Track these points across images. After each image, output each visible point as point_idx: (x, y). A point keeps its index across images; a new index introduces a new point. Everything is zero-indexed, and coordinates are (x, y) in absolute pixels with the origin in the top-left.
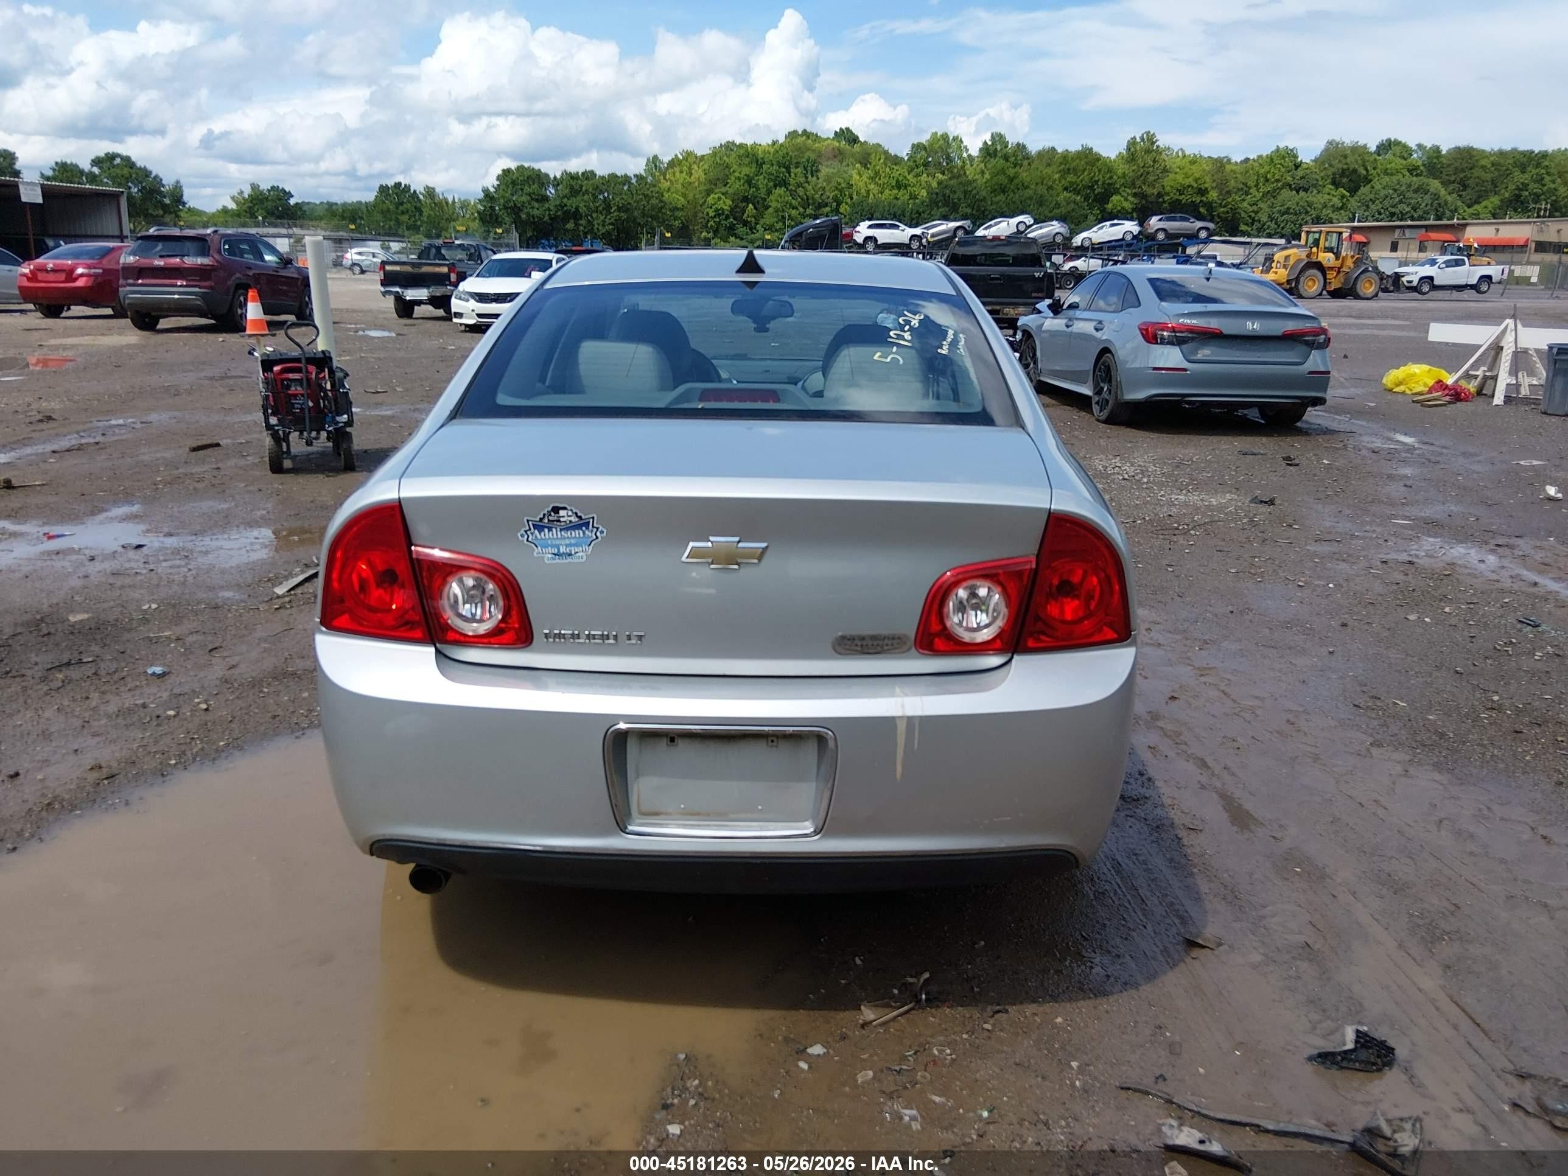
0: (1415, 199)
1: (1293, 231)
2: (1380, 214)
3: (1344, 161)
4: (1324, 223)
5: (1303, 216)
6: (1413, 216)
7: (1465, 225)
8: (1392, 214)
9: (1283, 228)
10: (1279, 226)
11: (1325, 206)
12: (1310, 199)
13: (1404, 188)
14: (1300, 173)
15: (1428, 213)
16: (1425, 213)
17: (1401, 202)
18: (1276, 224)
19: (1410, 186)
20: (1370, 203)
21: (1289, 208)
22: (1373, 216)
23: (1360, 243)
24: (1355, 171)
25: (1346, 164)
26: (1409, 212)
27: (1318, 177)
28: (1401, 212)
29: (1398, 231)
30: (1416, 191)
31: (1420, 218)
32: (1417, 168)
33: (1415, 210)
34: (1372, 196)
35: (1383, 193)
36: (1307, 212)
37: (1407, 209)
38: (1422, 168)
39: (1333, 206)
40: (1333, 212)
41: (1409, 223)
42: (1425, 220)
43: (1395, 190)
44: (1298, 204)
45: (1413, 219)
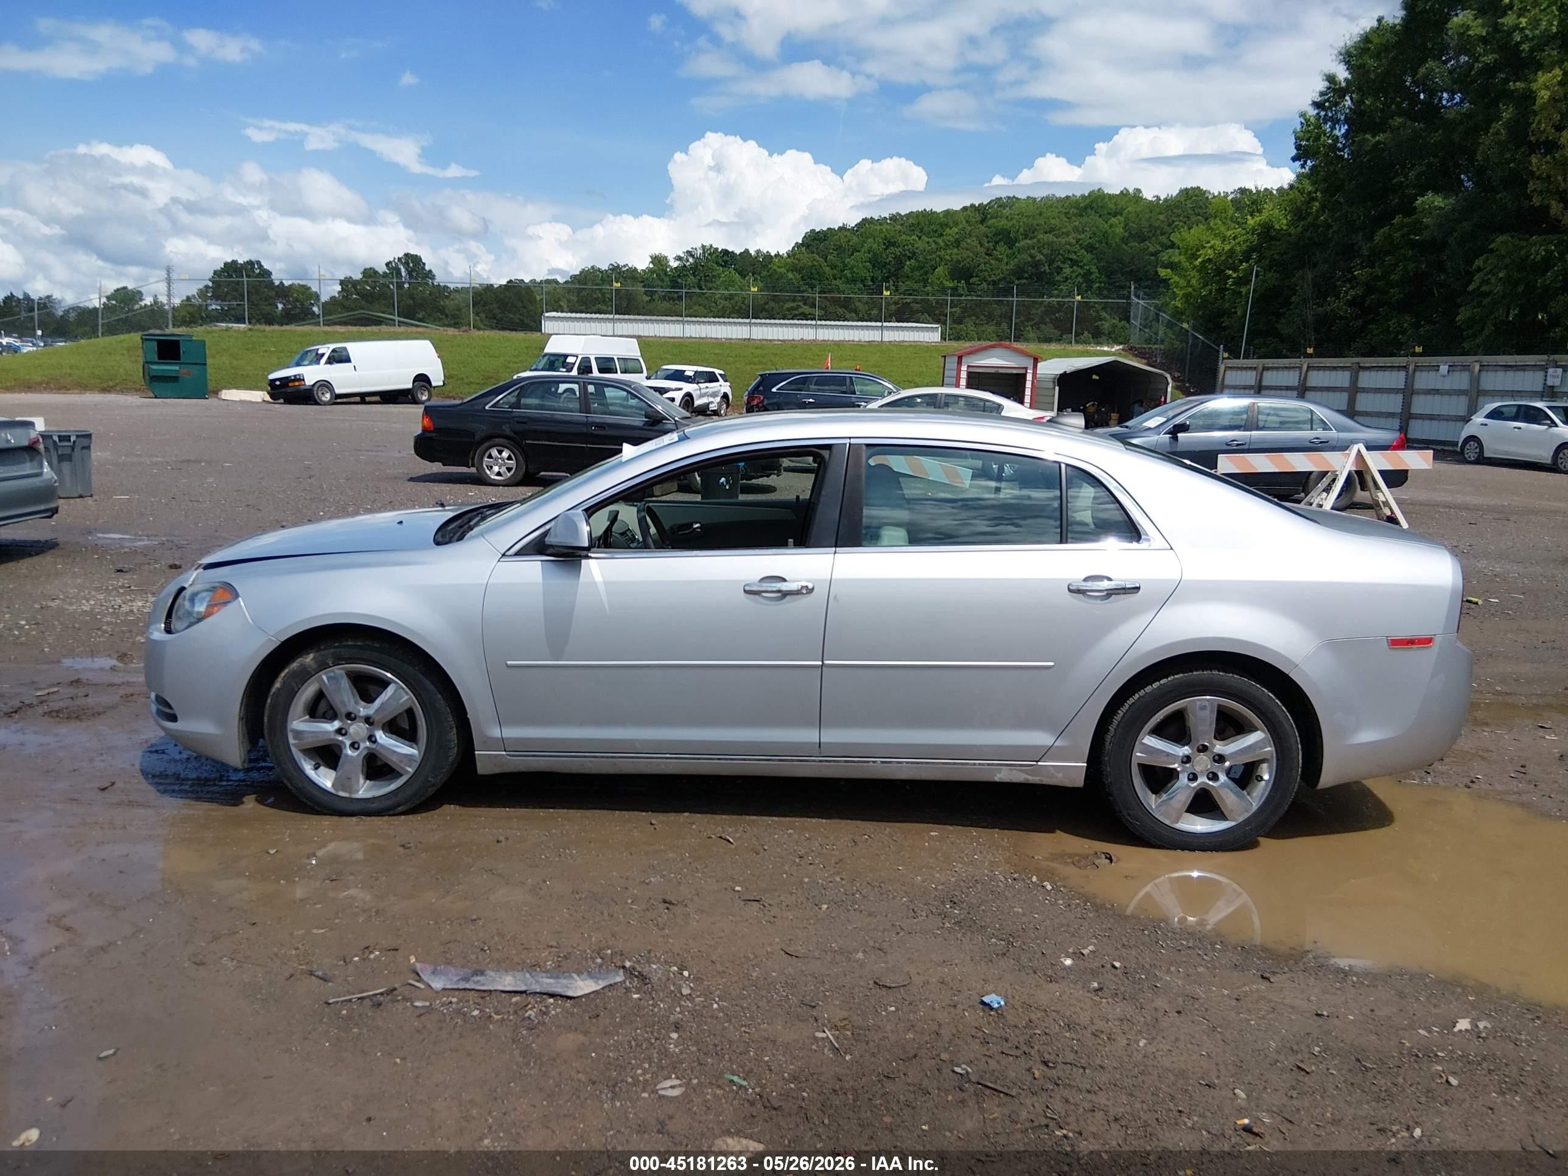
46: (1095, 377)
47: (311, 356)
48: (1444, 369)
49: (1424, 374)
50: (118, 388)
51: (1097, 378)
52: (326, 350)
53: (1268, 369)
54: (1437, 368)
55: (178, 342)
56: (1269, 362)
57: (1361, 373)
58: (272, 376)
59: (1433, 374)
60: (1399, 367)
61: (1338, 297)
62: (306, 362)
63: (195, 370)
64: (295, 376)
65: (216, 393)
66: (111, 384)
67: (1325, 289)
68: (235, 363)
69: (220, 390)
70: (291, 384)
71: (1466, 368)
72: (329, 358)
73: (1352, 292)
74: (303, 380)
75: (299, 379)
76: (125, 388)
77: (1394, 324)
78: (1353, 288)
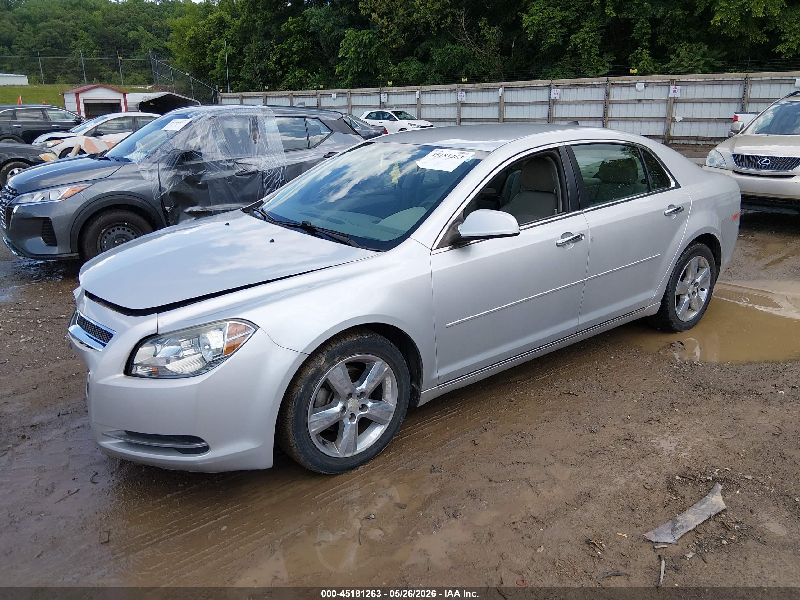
46: (151, 104)
48: (334, 96)
49: (325, 98)
51: (153, 104)
53: (246, 98)
54: (330, 95)
56: (245, 94)
57: (294, 99)
59: (329, 98)
60: (313, 95)
61: (268, 59)
67: (262, 55)
71: (344, 95)
73: (275, 57)
77: (298, 73)
78: (274, 54)
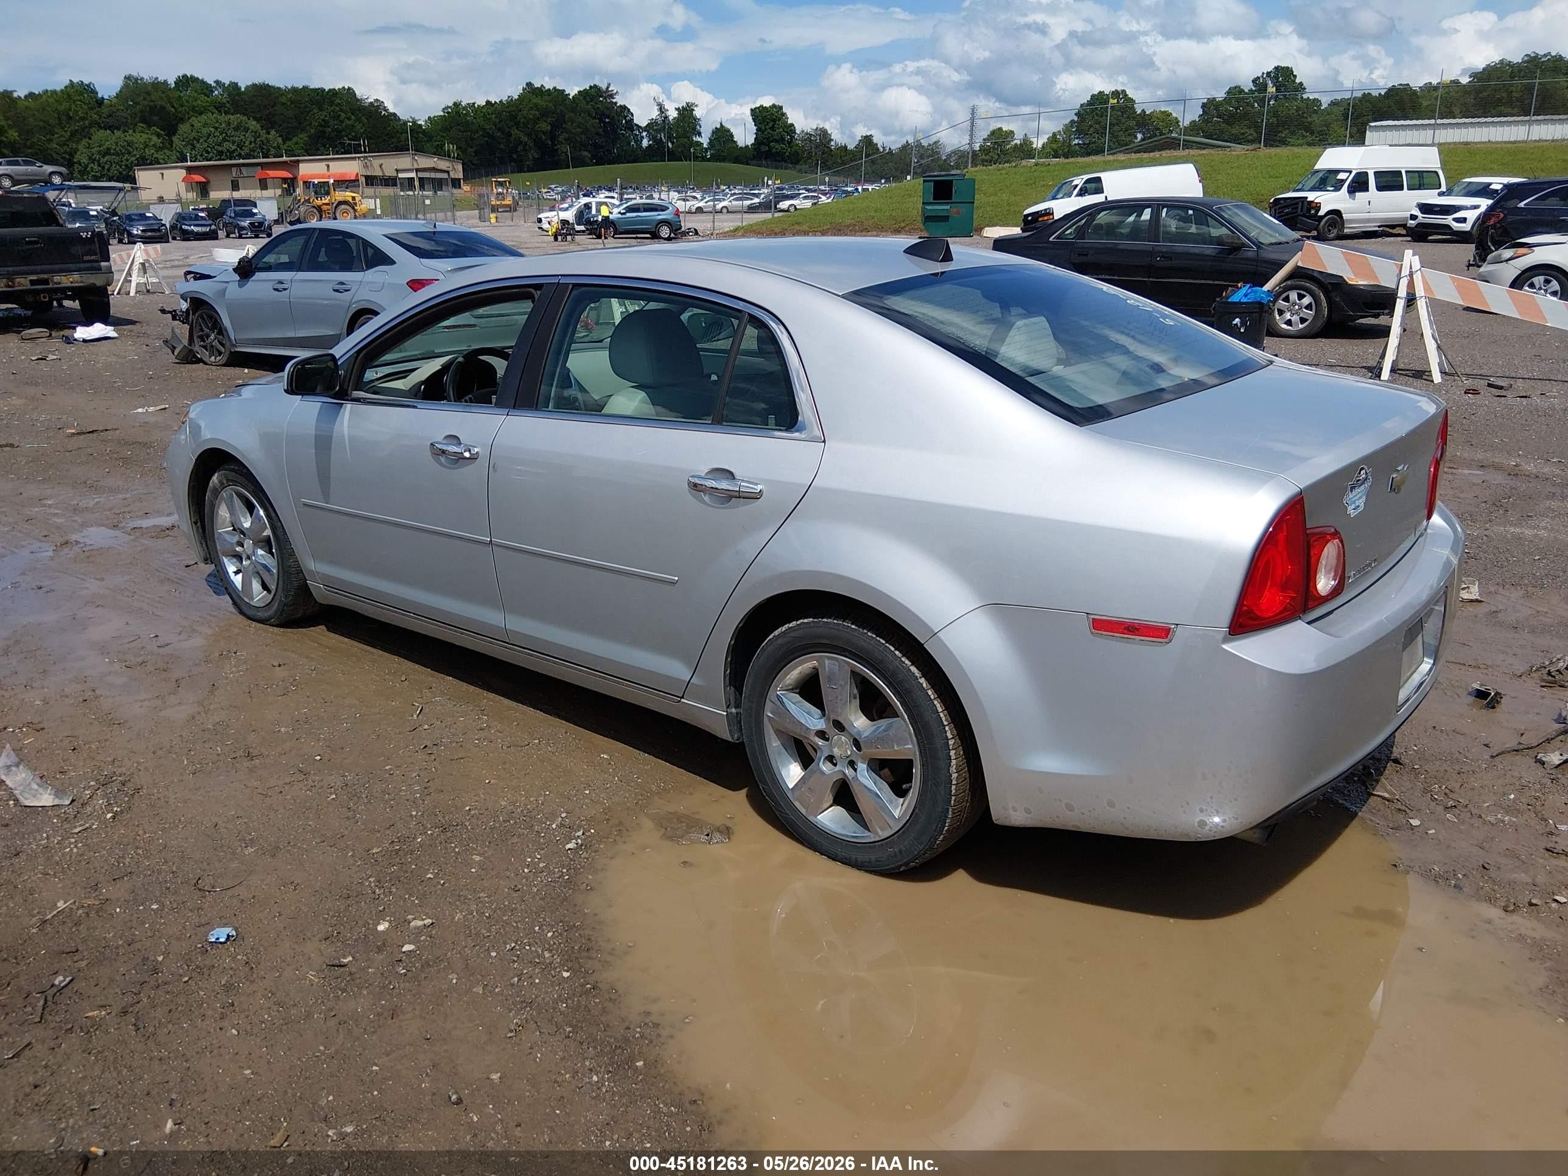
0: (238, 137)
1: (121, 173)
2: (208, 152)
3: (148, 98)
4: (151, 164)
5: (126, 156)
6: (240, 154)
7: (298, 162)
8: (221, 153)
9: (109, 170)
10: (103, 168)
11: (146, 146)
12: (128, 138)
13: (224, 125)
14: (105, 111)
15: (254, 151)
16: (251, 150)
17: (224, 140)
18: (99, 165)
19: (229, 124)
20: (195, 142)
21: (109, 149)
22: (201, 155)
23: (200, 183)
24: (163, 108)
25: (152, 101)
26: (236, 150)
27: (125, 115)
28: (228, 150)
29: (234, 170)
30: (236, 129)
31: (247, 157)
32: (223, 105)
33: (241, 149)
34: (194, 134)
35: (205, 131)
36: (129, 153)
37: (234, 147)
38: (228, 105)
39: (154, 145)
40: (157, 152)
41: (241, 161)
42: (254, 158)
43: (216, 128)
44: (117, 144)
45: (240, 157)
47: (1065, 189)
50: (907, 229)
52: (1079, 181)
55: (951, 182)
58: (1026, 212)
62: (1061, 195)
63: (963, 208)
64: (1046, 210)
65: (980, 230)
66: (903, 225)
68: (1012, 199)
69: (982, 229)
70: (1040, 219)
72: (1081, 189)
74: (1053, 214)
75: (1048, 213)
76: (912, 229)
